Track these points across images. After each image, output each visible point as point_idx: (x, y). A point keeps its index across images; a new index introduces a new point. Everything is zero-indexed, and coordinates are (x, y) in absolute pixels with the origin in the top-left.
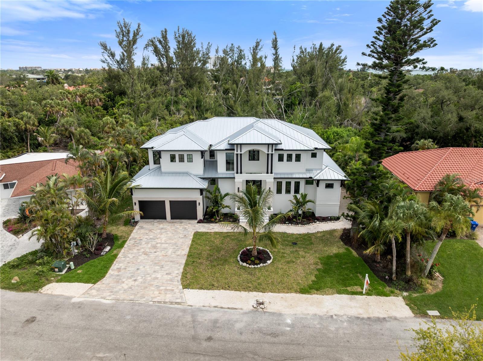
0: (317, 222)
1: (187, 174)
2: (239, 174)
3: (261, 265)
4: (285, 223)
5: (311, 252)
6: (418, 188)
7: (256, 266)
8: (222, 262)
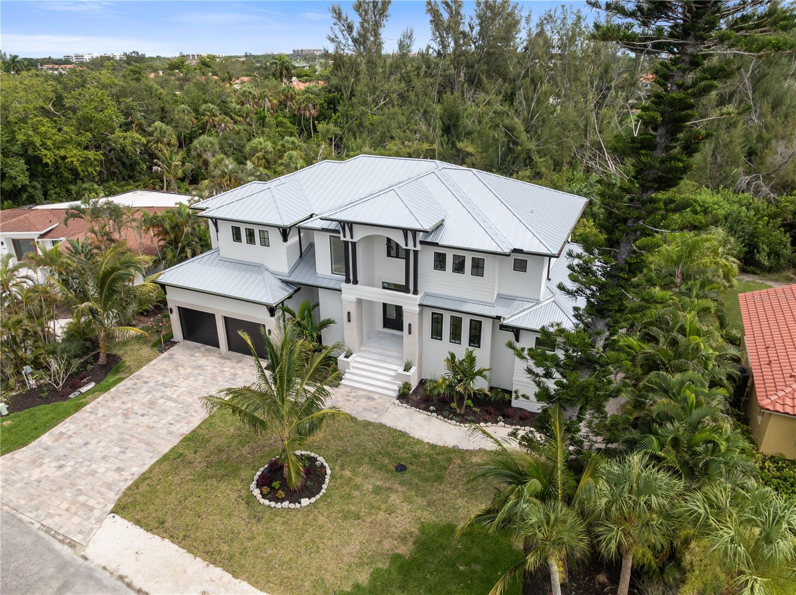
0: (501, 423)
1: (257, 268)
2: (351, 285)
3: (286, 504)
4: (426, 409)
5: (419, 500)
6: (774, 403)
7: (273, 504)
8: (222, 472)
